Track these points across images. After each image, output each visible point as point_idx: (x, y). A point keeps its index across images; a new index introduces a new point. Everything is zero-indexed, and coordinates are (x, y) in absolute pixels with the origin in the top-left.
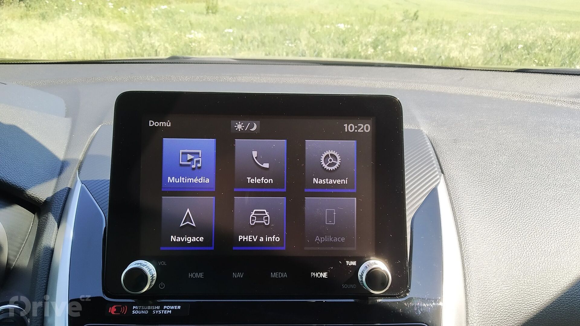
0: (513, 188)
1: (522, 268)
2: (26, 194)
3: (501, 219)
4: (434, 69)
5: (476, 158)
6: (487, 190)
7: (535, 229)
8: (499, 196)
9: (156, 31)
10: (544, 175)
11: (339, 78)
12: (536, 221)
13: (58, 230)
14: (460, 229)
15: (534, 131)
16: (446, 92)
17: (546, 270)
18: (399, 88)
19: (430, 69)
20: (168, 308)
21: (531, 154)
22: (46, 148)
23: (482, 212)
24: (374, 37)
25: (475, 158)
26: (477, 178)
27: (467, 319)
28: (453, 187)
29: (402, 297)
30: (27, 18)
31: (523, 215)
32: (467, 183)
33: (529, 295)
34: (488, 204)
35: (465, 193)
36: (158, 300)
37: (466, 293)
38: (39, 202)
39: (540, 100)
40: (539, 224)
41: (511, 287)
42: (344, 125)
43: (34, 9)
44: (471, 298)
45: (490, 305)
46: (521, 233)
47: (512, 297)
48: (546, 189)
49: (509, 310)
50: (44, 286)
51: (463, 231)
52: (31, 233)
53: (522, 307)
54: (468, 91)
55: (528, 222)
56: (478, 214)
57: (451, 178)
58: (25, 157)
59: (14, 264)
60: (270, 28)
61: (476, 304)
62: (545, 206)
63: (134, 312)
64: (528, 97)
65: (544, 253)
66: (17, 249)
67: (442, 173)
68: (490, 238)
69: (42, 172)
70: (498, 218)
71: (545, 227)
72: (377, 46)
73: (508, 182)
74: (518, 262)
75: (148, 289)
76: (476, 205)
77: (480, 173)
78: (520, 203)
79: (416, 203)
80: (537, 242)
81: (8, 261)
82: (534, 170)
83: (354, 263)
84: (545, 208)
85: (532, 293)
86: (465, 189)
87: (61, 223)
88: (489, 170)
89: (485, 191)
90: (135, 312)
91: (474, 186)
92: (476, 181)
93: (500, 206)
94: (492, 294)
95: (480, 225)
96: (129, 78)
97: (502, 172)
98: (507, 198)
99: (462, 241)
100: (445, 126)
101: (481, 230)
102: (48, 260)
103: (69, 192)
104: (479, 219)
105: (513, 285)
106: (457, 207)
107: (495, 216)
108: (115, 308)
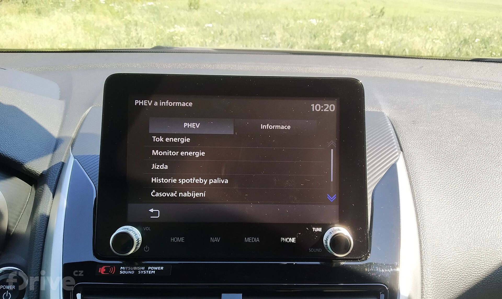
0: (466, 164)
1: (473, 236)
2: (24, 168)
3: (454, 192)
4: (396, 58)
5: (433, 137)
6: (442, 167)
7: (485, 202)
8: (453, 171)
9: (143, 25)
10: (495, 153)
11: (309, 66)
12: (487, 194)
13: (53, 200)
14: (416, 200)
15: (486, 114)
16: (407, 79)
17: (495, 238)
19: (392, 58)
20: (152, 268)
21: (483, 134)
22: (42, 127)
23: (437, 186)
24: (343, 32)
25: (431, 138)
26: (433, 155)
27: (422, 280)
28: (411, 163)
29: (363, 261)
30: (24, 13)
31: (474, 189)
32: (424, 159)
33: (479, 260)
34: (443, 178)
35: (422, 168)
36: (143, 261)
37: (421, 258)
38: (36, 175)
39: (493, 86)
40: (489, 197)
41: (463, 252)
42: (312, 105)
43: (31, 6)
44: (426, 262)
45: (444, 269)
46: (473, 205)
47: (464, 262)
48: (496, 165)
49: (460, 273)
50: (41, 249)
51: (420, 202)
52: (29, 202)
53: (472, 271)
54: (427, 78)
55: (479, 194)
56: (433, 188)
57: (409, 155)
58: (23, 134)
59: (14, 230)
60: (247, 23)
61: (430, 267)
62: (495, 181)
63: (121, 272)
64: (482, 83)
65: (493, 223)
66: (16, 217)
67: (401, 151)
68: (444, 209)
69: (39, 148)
70: (452, 192)
71: (494, 199)
72: (346, 40)
73: (461, 159)
74: (469, 230)
75: (134, 251)
76: (432, 180)
77: (436, 151)
78: (472, 178)
79: (377, 177)
80: (486, 213)
81: (9, 227)
82: (486, 149)
83: (319, 230)
84: (495, 183)
85: (481, 258)
86: (422, 165)
87: (56, 194)
88: (444, 148)
89: (440, 167)
90: (122, 272)
91: (430, 163)
92: (432, 158)
93: (454, 181)
94: (445, 259)
95: (435, 197)
96: (117, 65)
97: (456, 150)
98: (460, 174)
99: (418, 211)
100: (405, 110)
101: (435, 202)
102: (44, 226)
103: (63, 166)
104: (434, 192)
105: (464, 251)
106: (414, 181)
107: (449, 189)
108: (104, 268)
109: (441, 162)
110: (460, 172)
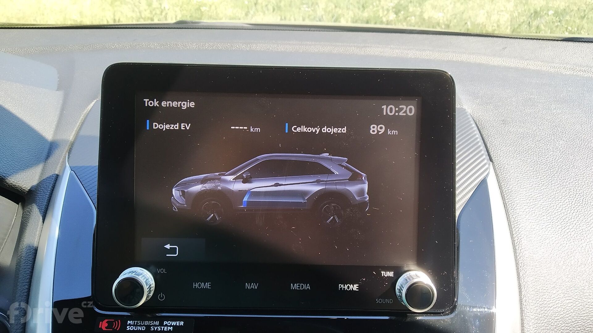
0: (574, 180)
2: (6, 183)
3: (560, 217)
4: (472, 37)
6: (544, 183)
8: (558, 189)
11: (367, 46)
13: (43, 225)
14: (513, 230)
16: (488, 63)
18: (434, 59)
19: (468, 37)
20: (169, 323)
23: (538, 209)
25: (528, 143)
26: (531, 167)
28: (504, 178)
29: (448, 315)
31: (586, 213)
32: (520, 173)
34: (545, 199)
35: (518, 185)
36: (157, 313)
37: (521, 308)
38: (22, 191)
41: (574, 299)
42: (383, 107)
44: (527, 314)
45: (550, 322)
47: (575, 312)
49: (571, 327)
50: (26, 292)
51: (518, 232)
52: (14, 226)
53: (586, 325)
54: (513, 63)
56: (534, 211)
57: (501, 167)
58: (5, 139)
61: (533, 321)
63: (128, 328)
64: (582, 70)
67: (491, 161)
68: (549, 241)
69: (26, 156)
70: (558, 217)
72: (400, 11)
73: (567, 173)
75: (145, 301)
76: (531, 201)
77: (534, 162)
78: (583, 198)
83: (391, 274)
86: (518, 181)
87: (46, 217)
88: (544, 157)
89: (541, 184)
90: (130, 328)
91: (529, 177)
92: (531, 171)
93: (559, 202)
94: (552, 308)
95: (536, 225)
96: (130, 45)
97: (560, 160)
98: (567, 192)
99: (517, 245)
100: (491, 105)
101: (537, 231)
102: (31, 261)
103: (57, 179)
104: (535, 218)
105: (576, 297)
106: (510, 203)
107: (554, 214)
108: (106, 323)
109: (542, 176)
110: (567, 190)
